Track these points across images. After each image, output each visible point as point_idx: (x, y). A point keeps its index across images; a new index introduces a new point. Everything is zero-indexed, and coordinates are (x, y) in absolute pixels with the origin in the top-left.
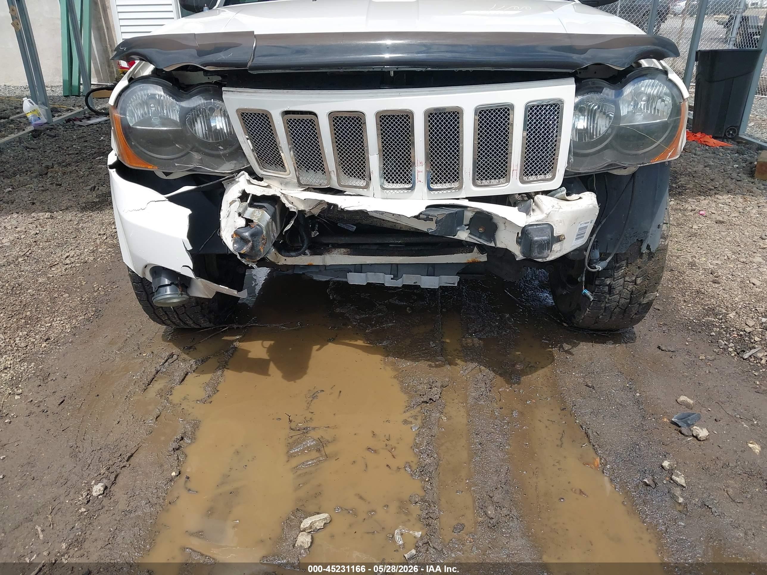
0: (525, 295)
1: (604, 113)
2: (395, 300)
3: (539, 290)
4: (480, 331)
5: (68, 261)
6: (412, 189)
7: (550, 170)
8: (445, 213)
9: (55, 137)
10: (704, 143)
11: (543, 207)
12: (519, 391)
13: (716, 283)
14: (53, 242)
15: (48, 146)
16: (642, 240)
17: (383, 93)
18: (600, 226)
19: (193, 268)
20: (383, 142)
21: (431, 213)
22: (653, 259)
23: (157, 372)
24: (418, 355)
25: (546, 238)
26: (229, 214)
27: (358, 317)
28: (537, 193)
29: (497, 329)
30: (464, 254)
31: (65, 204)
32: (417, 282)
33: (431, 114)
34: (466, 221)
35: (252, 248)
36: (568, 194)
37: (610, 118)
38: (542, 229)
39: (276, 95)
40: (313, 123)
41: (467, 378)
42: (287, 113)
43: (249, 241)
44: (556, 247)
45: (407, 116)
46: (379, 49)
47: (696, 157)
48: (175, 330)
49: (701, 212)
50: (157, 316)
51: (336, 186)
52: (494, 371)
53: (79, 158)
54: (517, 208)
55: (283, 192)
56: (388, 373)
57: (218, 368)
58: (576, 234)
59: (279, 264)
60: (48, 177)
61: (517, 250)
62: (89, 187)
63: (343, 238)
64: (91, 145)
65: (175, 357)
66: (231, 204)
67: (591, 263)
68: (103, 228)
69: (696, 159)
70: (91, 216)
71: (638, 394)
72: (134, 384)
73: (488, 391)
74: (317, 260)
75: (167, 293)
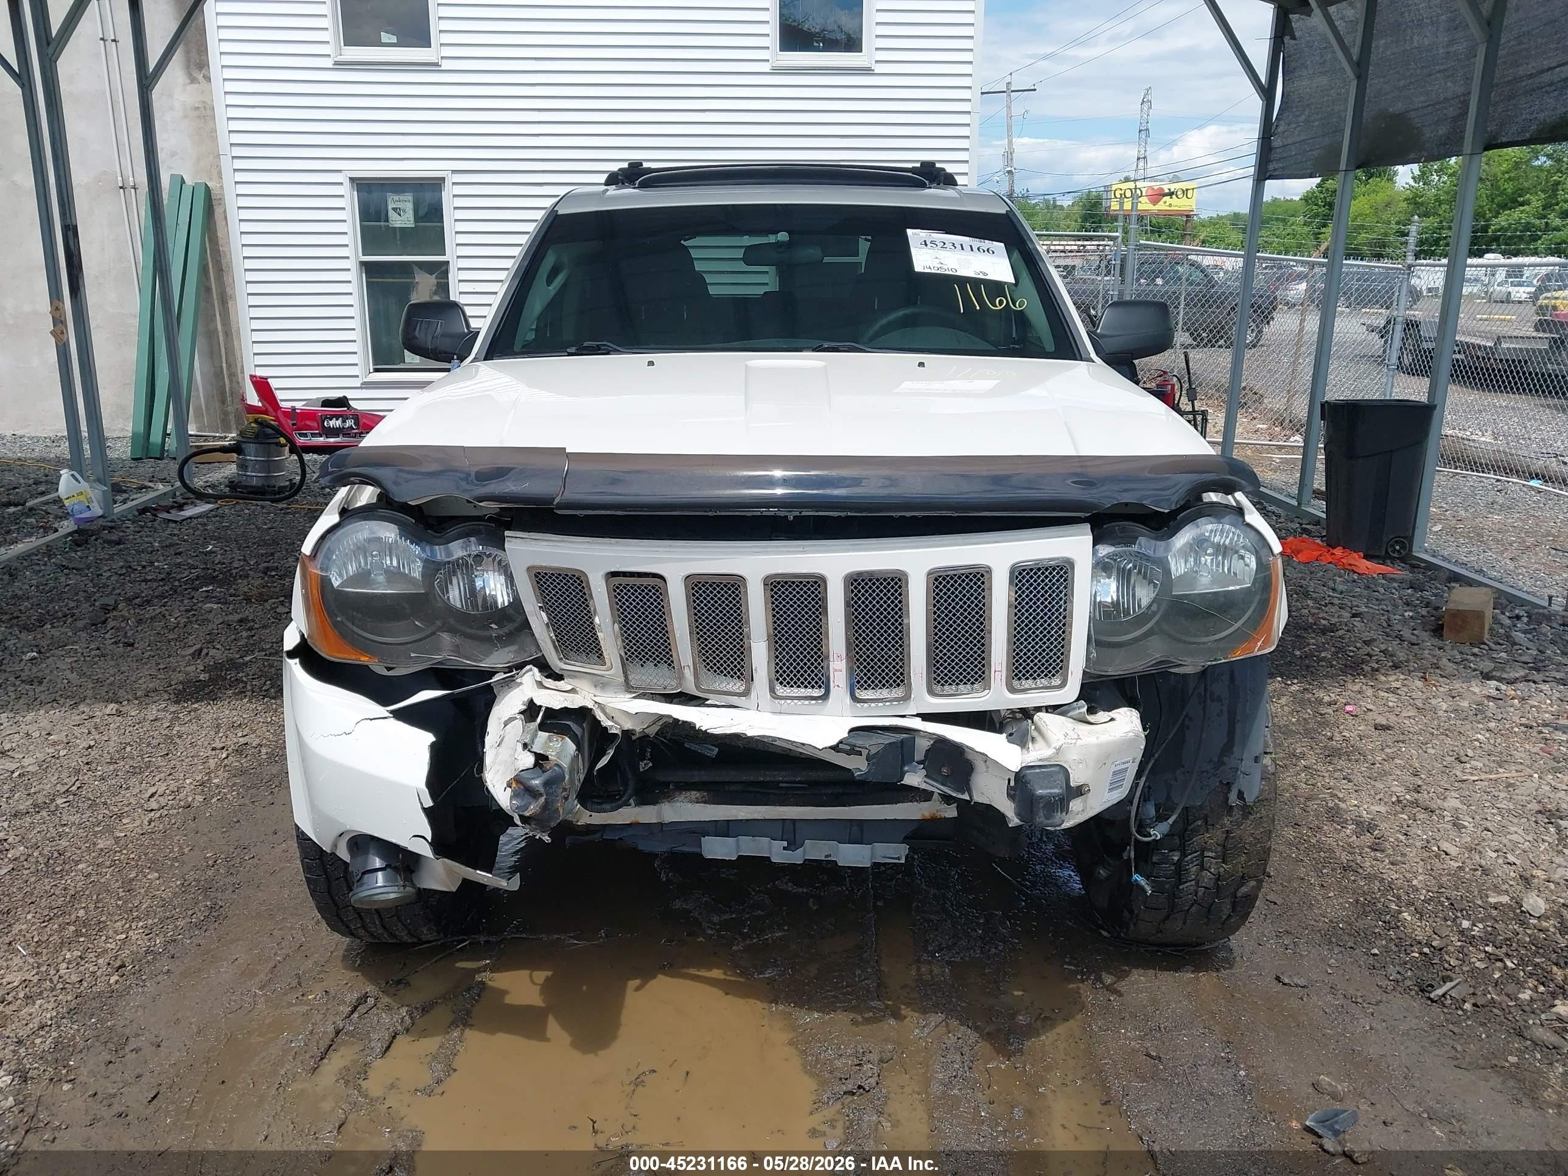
0: (1029, 874)
1: (1145, 577)
2: (786, 883)
3: (1056, 863)
4: (949, 948)
5: (153, 805)
6: (825, 697)
7: (1057, 672)
8: (882, 741)
9: (118, 544)
10: (1349, 567)
11: (1049, 734)
12: (1024, 1067)
13: (1376, 850)
14: (122, 763)
15: (105, 565)
16: (1228, 783)
17: (777, 547)
18: (1152, 761)
19: (432, 839)
20: (774, 616)
21: (859, 742)
22: (1252, 817)
23: (338, 1032)
24: (834, 996)
25: (1057, 791)
26: (502, 740)
27: (716, 919)
28: (1038, 709)
29: (979, 943)
30: (915, 803)
31: (145, 684)
32: (830, 855)
33: (856, 580)
34: (919, 755)
35: (545, 807)
36: (1091, 711)
37: (1155, 586)
38: (1050, 774)
39: (597, 547)
40: (657, 591)
41: (927, 1043)
42: (614, 574)
43: (541, 795)
44: (1075, 805)
45: (816, 582)
46: (771, 482)
47: (1335, 595)
48: (370, 945)
49: (1348, 708)
50: (342, 921)
51: (691, 688)
52: (976, 1029)
53: (166, 588)
54: (1004, 735)
55: (597, 699)
56: (780, 1036)
57: (454, 1024)
58: (1109, 782)
59: (579, 823)
60: (108, 628)
61: (1008, 808)
62: (191, 650)
63: (696, 773)
64: (190, 561)
65: (371, 1001)
66: (506, 724)
67: (1142, 829)
68: (220, 735)
69: (1336, 601)
70: (196, 710)
71: (1242, 1073)
72: (294, 1059)
73: (966, 1068)
74: (647, 814)
75: (379, 885)
